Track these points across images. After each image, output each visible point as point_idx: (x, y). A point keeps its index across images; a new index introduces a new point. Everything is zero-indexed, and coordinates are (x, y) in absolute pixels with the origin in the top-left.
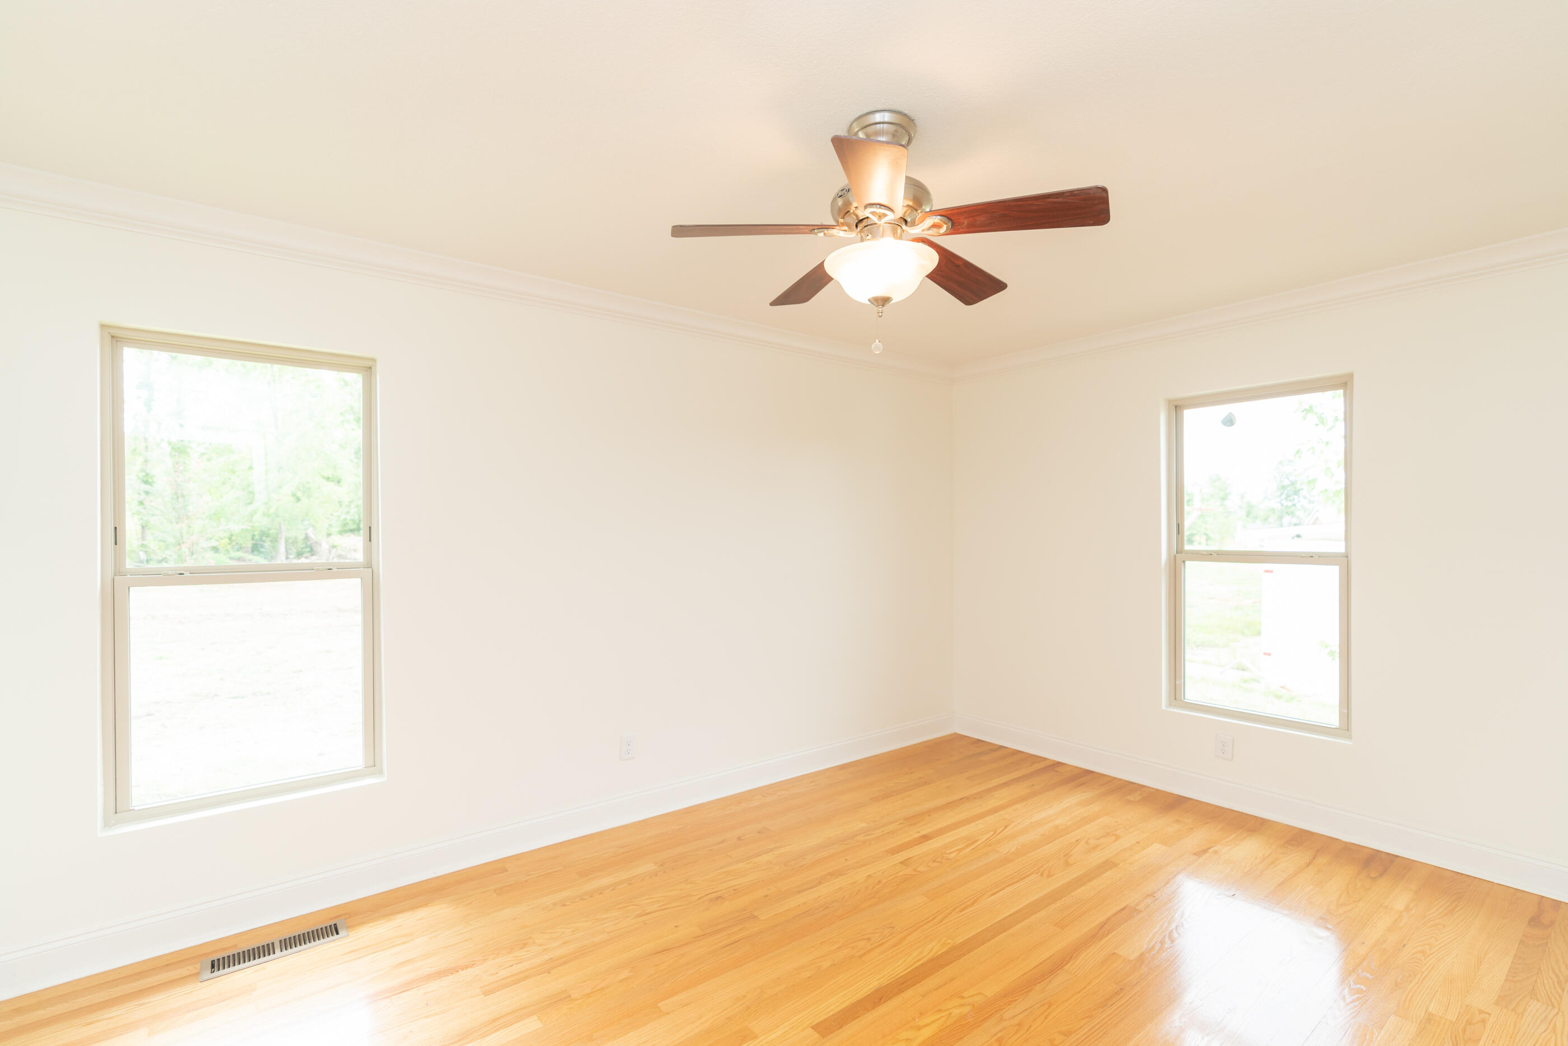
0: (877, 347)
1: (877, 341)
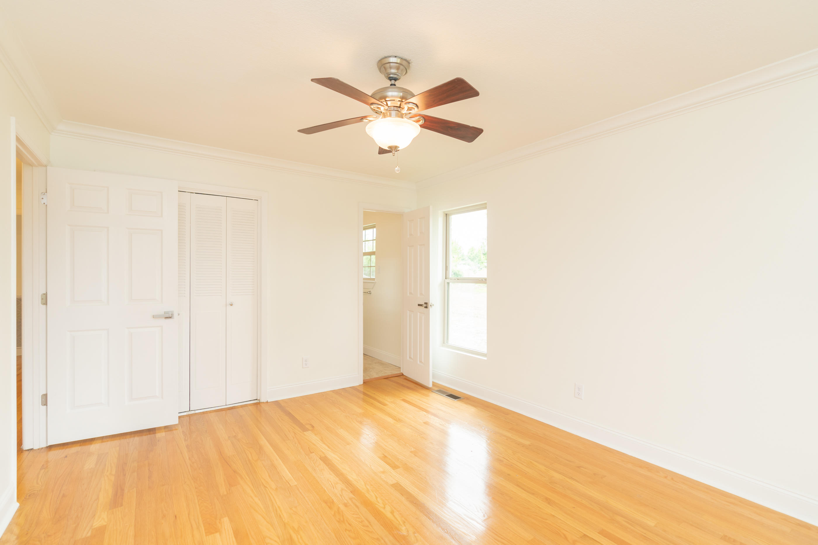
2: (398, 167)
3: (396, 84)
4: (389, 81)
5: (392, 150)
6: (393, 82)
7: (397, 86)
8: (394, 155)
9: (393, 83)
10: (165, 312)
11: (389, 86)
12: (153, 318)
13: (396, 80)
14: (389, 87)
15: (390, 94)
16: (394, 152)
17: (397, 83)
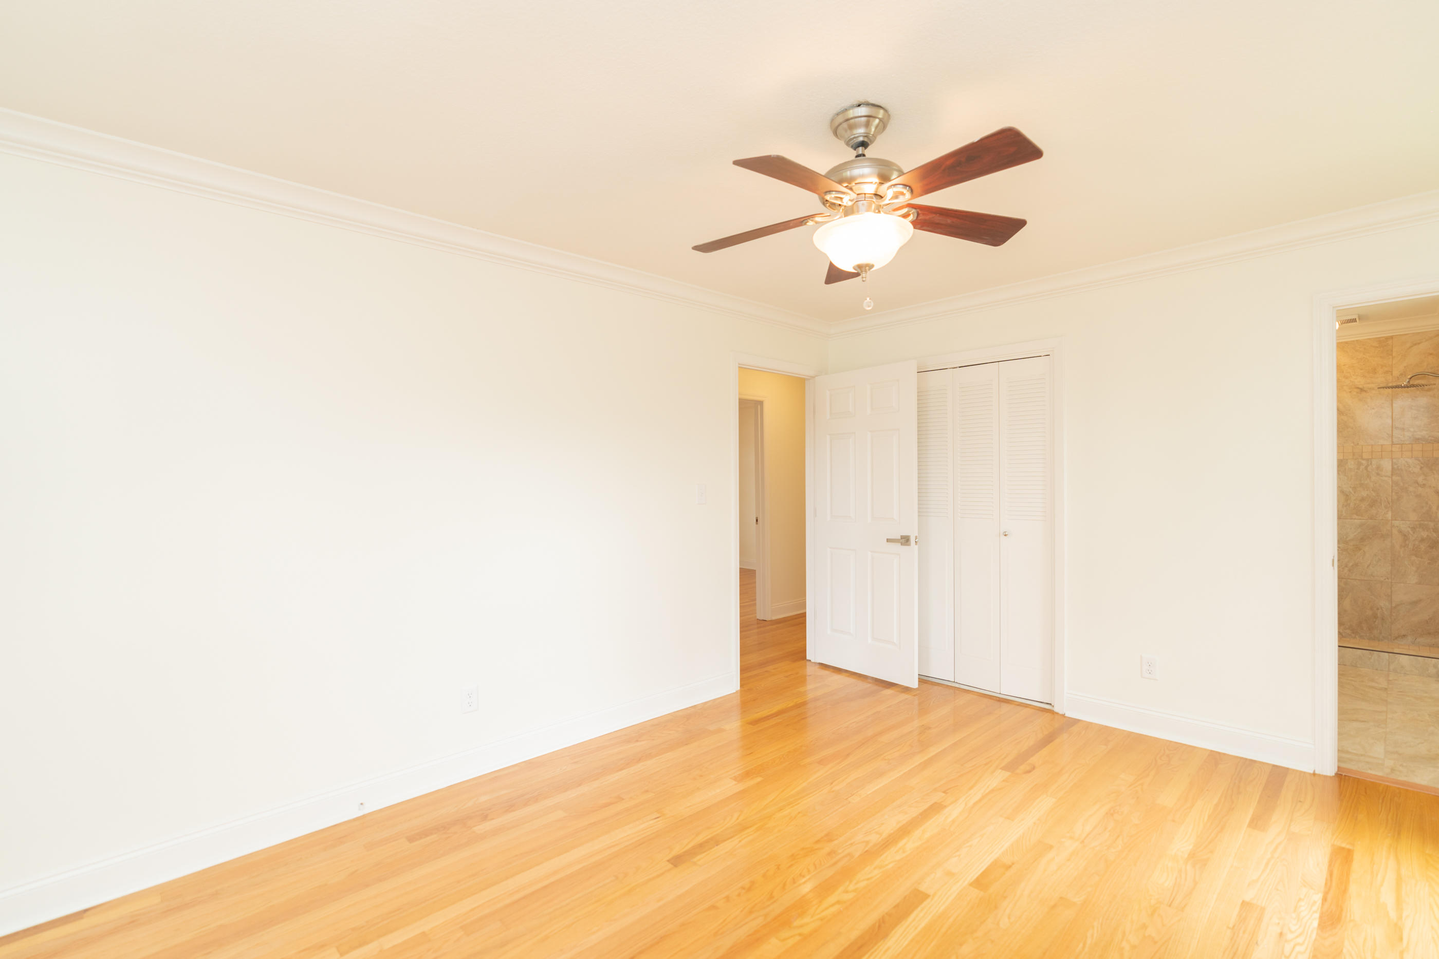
0: (868, 305)
1: (868, 299)
2: (870, 299)
3: (865, 154)
4: (852, 150)
5: (862, 272)
6: (860, 150)
7: (867, 156)
8: (864, 279)
9: (860, 152)
10: (901, 536)
11: (853, 158)
12: (887, 541)
13: (864, 144)
14: (852, 162)
15: (856, 172)
16: (864, 275)
17: (867, 152)
